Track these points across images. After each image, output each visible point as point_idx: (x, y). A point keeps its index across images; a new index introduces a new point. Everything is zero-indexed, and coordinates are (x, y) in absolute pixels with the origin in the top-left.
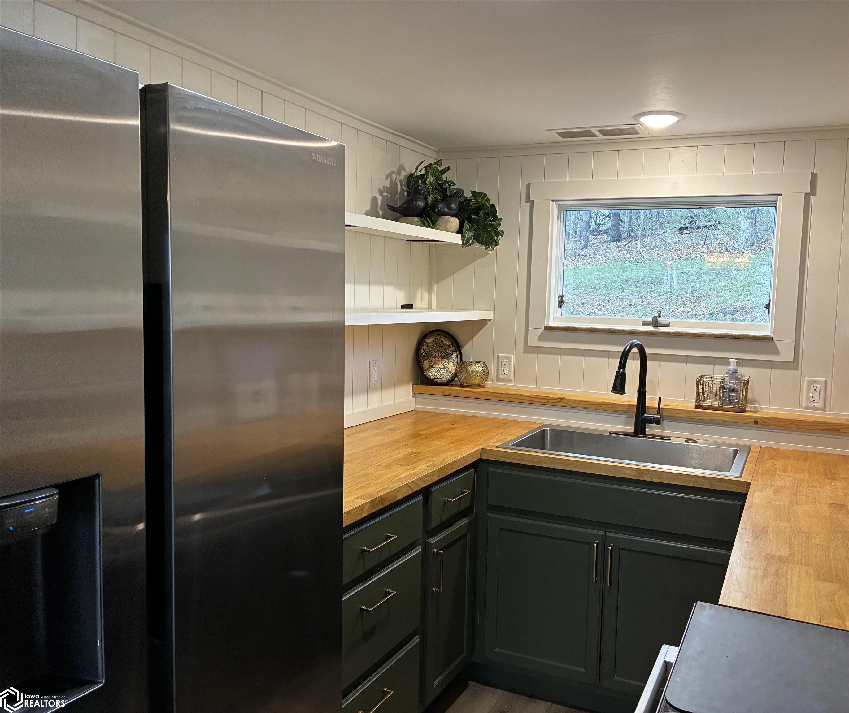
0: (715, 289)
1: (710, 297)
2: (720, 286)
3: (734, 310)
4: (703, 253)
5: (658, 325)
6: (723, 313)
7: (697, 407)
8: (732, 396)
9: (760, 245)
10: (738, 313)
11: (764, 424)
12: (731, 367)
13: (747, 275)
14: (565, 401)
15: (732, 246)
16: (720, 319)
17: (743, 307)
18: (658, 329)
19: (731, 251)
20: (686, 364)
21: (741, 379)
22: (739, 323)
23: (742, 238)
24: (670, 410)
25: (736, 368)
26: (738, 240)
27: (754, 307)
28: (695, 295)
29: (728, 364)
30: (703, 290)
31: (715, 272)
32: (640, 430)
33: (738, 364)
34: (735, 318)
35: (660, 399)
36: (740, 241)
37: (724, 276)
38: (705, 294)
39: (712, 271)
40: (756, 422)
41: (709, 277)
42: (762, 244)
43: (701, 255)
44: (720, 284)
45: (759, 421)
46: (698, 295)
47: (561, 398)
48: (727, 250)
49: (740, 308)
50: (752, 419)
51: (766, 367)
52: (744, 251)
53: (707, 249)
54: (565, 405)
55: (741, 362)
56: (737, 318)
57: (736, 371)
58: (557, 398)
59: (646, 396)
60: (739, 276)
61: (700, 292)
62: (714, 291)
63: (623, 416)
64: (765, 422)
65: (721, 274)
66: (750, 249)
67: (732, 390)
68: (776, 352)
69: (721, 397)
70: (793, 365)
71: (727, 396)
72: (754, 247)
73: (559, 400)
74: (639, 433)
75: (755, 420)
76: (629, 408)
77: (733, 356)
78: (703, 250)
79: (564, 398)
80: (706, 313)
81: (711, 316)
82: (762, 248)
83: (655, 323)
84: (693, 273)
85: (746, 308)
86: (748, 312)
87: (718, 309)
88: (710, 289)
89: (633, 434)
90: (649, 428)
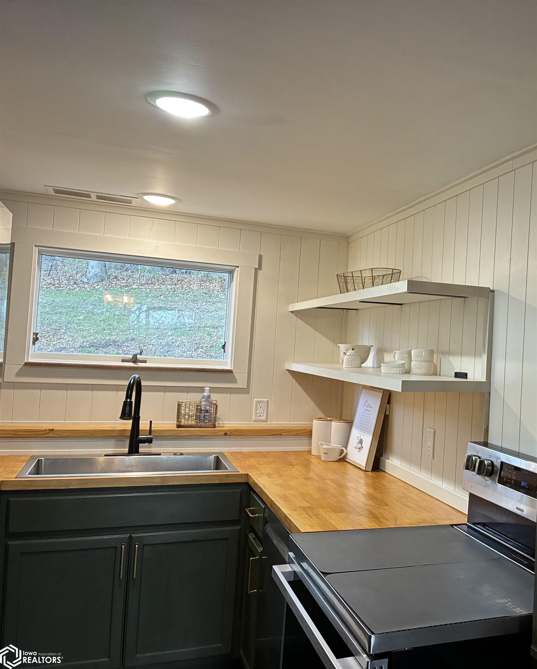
0: (74, 323)
1: (70, 330)
2: (79, 319)
3: (106, 344)
4: (49, 284)
5: (137, 361)
6: (96, 346)
7: (179, 426)
8: (206, 415)
9: (111, 281)
10: (110, 346)
11: (231, 435)
12: (206, 394)
13: (104, 310)
14: (54, 432)
15: (81, 279)
16: (93, 352)
17: (114, 341)
18: (138, 364)
19: (81, 285)
20: (164, 393)
21: (213, 402)
22: (114, 355)
23: (91, 273)
24: (157, 431)
25: (209, 394)
26: (87, 274)
27: (125, 341)
28: (53, 327)
29: (203, 391)
30: (61, 323)
31: (69, 305)
32: (133, 450)
33: (210, 391)
34: (108, 351)
35: (151, 422)
36: (89, 275)
37: (80, 309)
38: (64, 327)
39: (66, 304)
40: (226, 434)
41: (64, 310)
42: (112, 281)
43: (48, 286)
44: (78, 317)
45: (228, 433)
46: (56, 328)
47: (49, 430)
48: (75, 283)
49: (111, 342)
50: (222, 432)
51: (227, 393)
52: (94, 286)
53: (53, 280)
54: (54, 435)
55: (213, 390)
56: (110, 352)
57: (209, 397)
58: (46, 430)
59: (140, 422)
60: (96, 310)
61: (58, 324)
62: (73, 324)
63: (113, 440)
64: (232, 433)
65: (77, 307)
66: (100, 284)
67: (207, 411)
68: (235, 381)
69: (198, 417)
70: (246, 391)
71: (203, 416)
72: (104, 282)
73: (48, 431)
74: (134, 453)
75: (224, 433)
76: (120, 433)
77: (207, 386)
78: (49, 281)
79: (53, 429)
80: (77, 347)
81: (83, 349)
82: (113, 285)
83: (135, 360)
84: (45, 305)
85: (117, 342)
86: (120, 346)
87: (89, 343)
88: (69, 322)
89: (127, 454)
90: (143, 447)
